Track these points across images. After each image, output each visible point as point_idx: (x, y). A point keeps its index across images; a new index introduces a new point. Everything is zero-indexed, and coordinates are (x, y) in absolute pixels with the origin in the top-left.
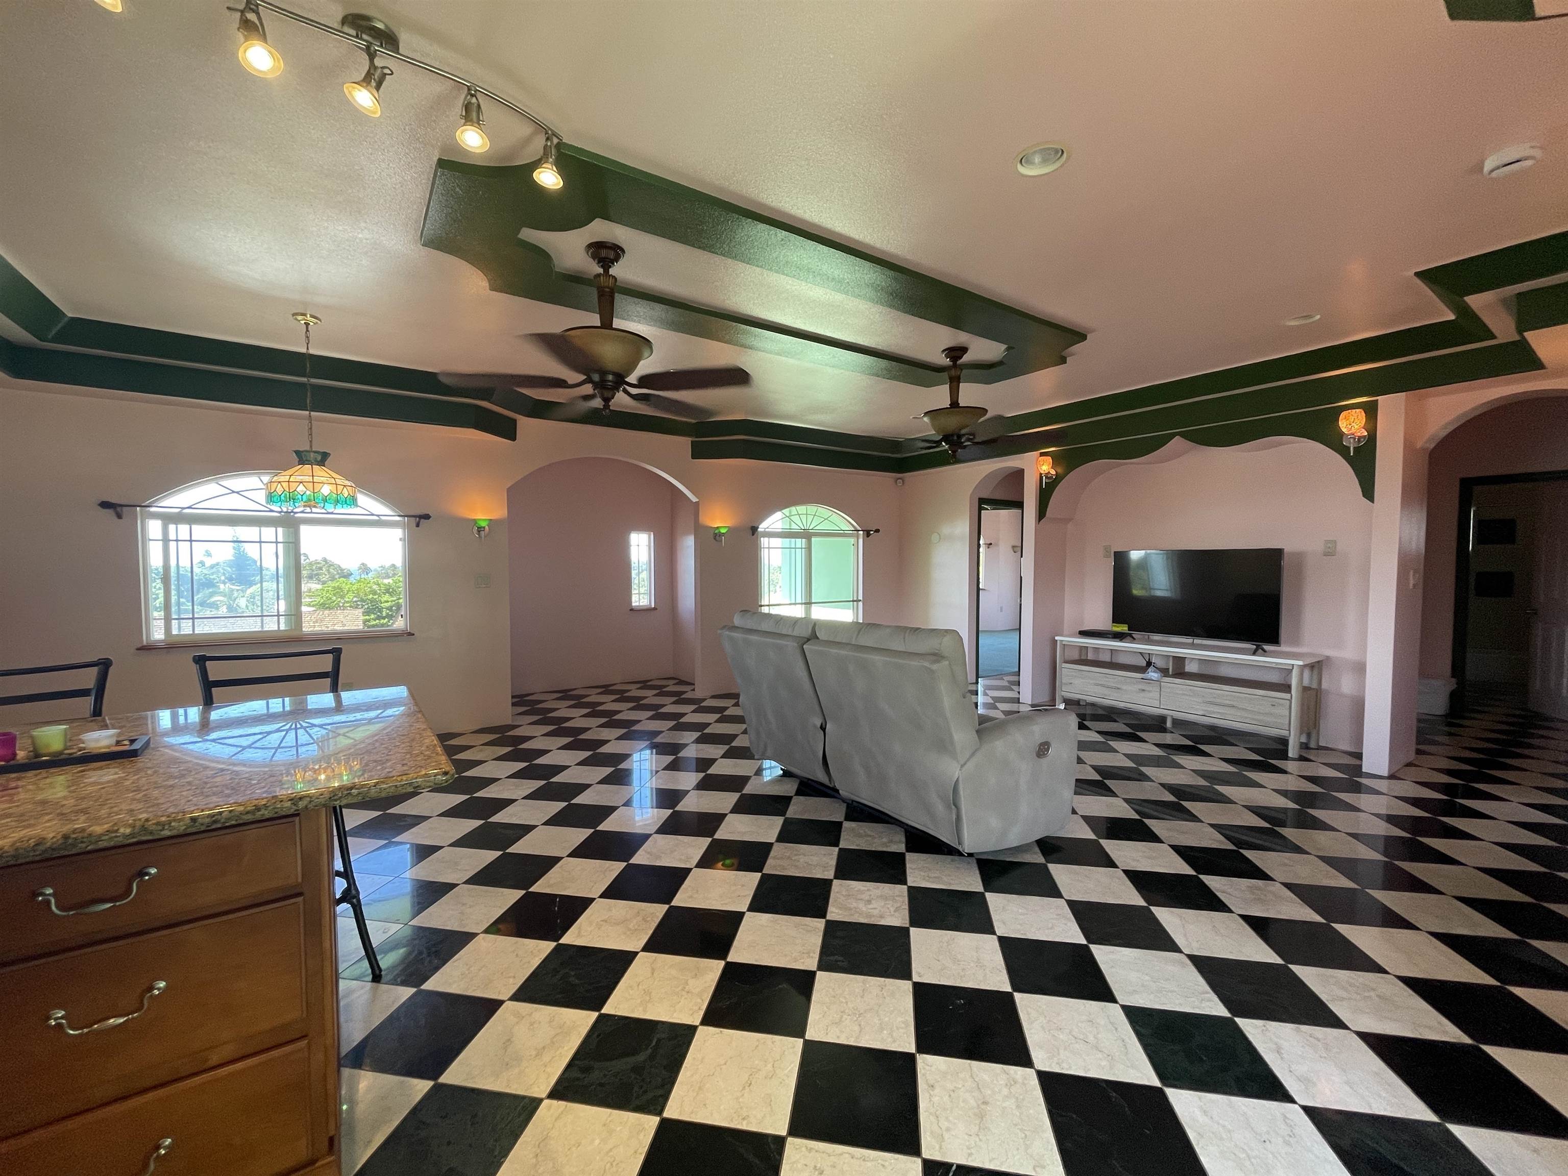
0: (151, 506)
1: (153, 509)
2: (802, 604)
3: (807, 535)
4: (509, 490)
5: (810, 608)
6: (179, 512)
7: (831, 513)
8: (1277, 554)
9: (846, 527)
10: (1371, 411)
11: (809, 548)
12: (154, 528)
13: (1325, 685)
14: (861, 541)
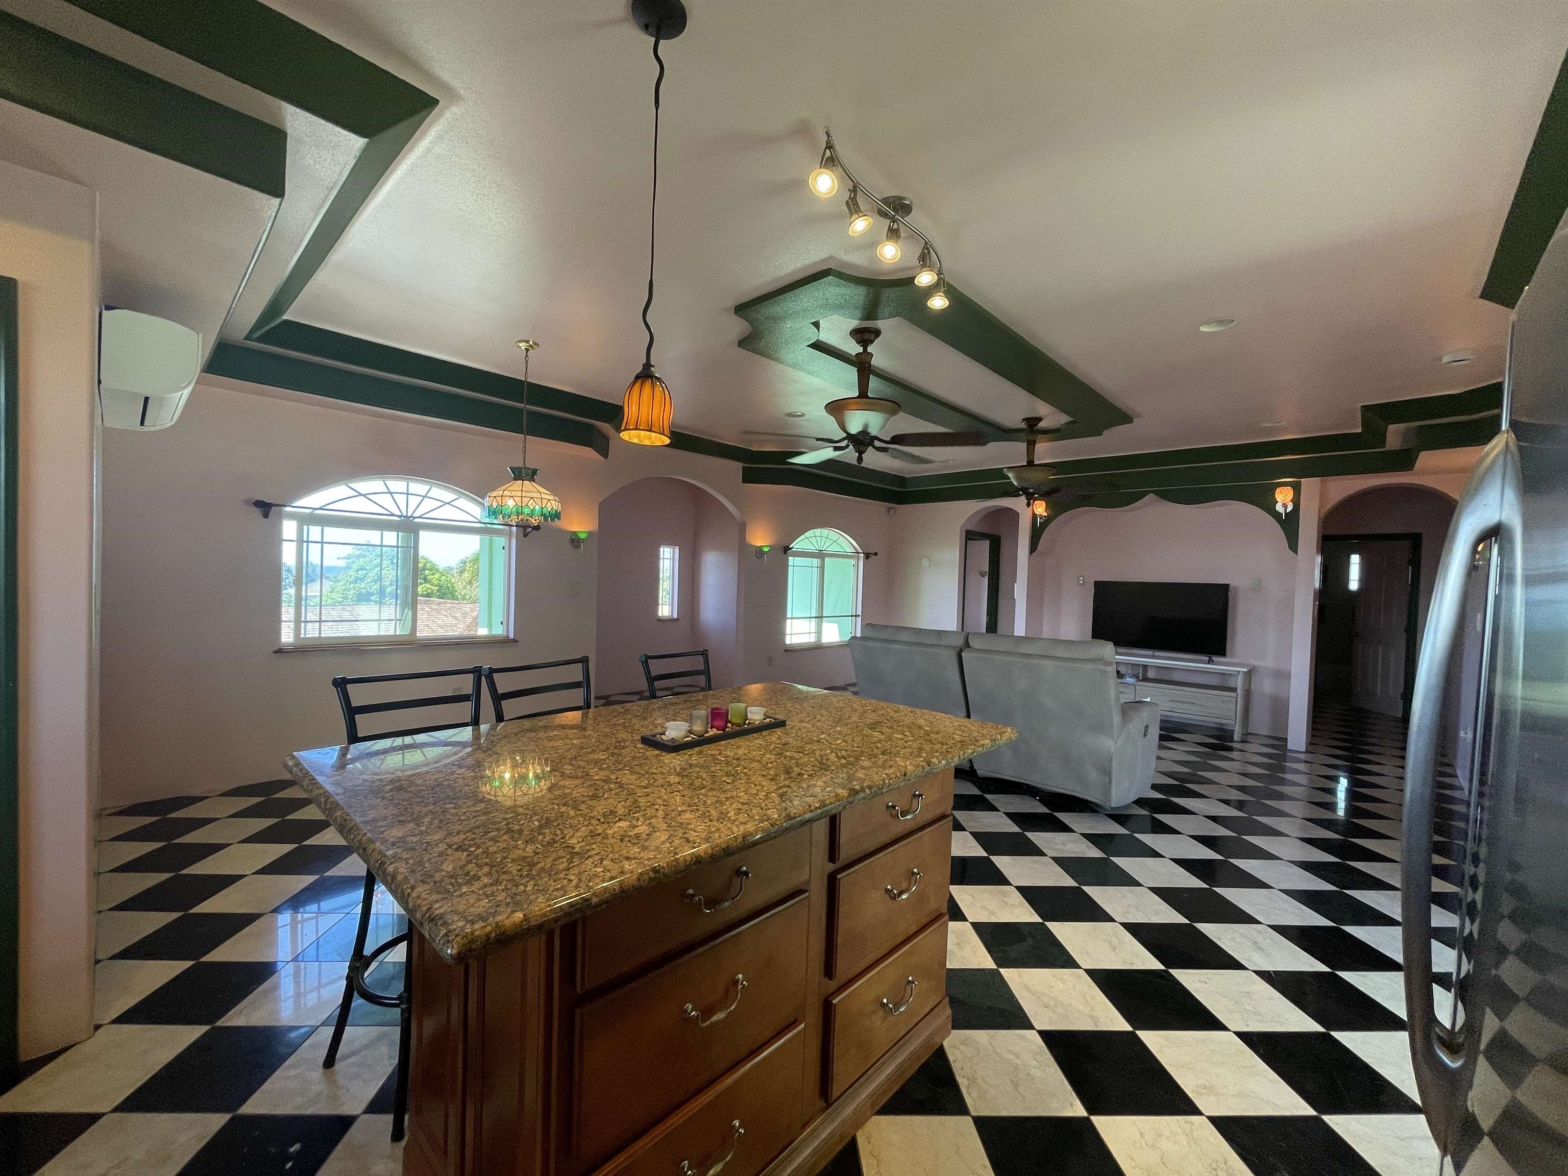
0: (285, 506)
1: (288, 509)
2: (816, 617)
3: (821, 555)
4: (602, 506)
5: (822, 621)
6: (311, 513)
7: (838, 536)
8: (1225, 588)
9: (850, 550)
10: (1297, 488)
11: (822, 568)
12: (289, 528)
13: (1252, 688)
14: (861, 563)
